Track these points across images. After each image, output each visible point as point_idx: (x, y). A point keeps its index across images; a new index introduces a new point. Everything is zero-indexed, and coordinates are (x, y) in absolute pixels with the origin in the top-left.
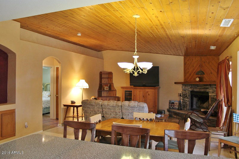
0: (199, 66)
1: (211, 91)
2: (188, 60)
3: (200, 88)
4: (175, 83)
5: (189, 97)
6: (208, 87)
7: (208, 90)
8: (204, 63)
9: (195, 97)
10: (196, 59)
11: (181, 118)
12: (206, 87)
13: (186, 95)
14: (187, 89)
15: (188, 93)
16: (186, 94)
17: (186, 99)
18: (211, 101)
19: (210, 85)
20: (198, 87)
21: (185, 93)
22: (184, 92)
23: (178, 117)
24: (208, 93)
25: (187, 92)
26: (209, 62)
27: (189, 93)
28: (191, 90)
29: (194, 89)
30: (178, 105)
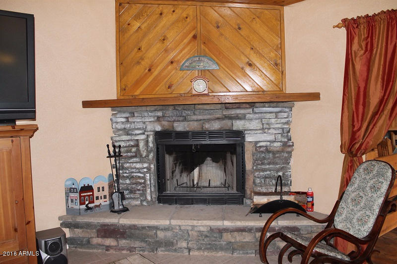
0: (195, 37)
1: (255, 124)
2: (137, 17)
3: (206, 117)
4: (87, 104)
5: (151, 156)
6: (242, 111)
7: (238, 125)
8: (218, 27)
9: (170, 153)
10: (177, 11)
11: (143, 244)
12: (233, 112)
13: (134, 150)
14: (141, 125)
15: (146, 140)
16: (137, 145)
17: (138, 166)
18: (255, 161)
19: (252, 105)
20: (194, 114)
21: (132, 143)
22: (125, 138)
23: (123, 242)
24: (240, 134)
25: (143, 137)
26: (238, 25)
27: (151, 139)
28: (158, 128)
29: (175, 124)
30: (106, 192)
